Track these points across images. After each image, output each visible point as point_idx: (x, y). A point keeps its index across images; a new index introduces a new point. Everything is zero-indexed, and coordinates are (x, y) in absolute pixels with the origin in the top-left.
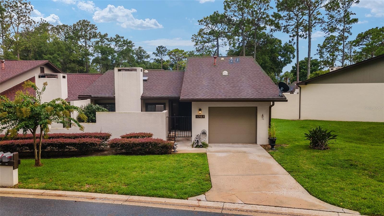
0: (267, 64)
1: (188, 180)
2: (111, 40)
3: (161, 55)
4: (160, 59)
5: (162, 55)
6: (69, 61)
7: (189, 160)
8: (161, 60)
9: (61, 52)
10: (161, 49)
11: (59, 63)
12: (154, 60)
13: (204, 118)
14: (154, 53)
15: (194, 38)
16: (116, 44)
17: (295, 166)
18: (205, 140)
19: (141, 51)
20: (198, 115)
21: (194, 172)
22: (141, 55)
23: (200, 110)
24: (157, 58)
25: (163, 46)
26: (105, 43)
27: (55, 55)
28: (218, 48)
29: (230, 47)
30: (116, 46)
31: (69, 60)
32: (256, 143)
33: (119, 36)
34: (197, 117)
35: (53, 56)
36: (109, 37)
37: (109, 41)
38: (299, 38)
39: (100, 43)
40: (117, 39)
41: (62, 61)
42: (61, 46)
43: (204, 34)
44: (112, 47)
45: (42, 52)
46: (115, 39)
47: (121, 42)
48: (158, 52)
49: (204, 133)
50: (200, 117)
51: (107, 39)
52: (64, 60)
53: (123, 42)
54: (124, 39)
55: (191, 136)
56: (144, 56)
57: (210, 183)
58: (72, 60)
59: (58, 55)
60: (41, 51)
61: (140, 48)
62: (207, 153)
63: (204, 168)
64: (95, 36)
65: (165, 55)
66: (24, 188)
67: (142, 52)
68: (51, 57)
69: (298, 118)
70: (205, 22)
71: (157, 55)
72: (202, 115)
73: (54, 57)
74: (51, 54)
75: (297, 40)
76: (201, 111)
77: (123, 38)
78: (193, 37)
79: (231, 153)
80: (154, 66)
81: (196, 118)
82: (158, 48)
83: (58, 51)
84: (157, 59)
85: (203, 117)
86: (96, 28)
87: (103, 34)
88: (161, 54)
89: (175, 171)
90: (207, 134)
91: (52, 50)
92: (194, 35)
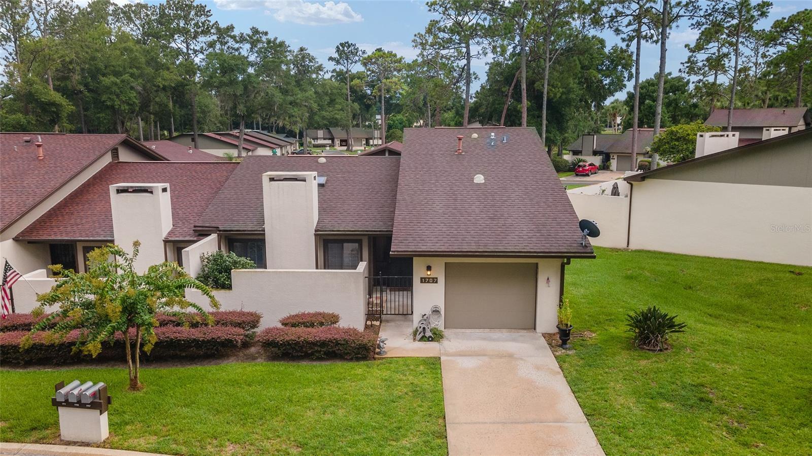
0: (572, 96)
1: (405, 436)
2: (242, 39)
3: (345, 61)
4: (345, 70)
5: (348, 62)
6: (155, 89)
7: (408, 380)
8: (347, 72)
9: (138, 68)
10: (346, 48)
11: (135, 95)
12: (332, 72)
13: (437, 282)
14: (331, 59)
15: (419, 40)
16: (251, 48)
17: (601, 398)
18: (439, 323)
19: (303, 57)
20: (425, 278)
21: (415, 413)
22: (304, 66)
23: (429, 268)
24: (339, 68)
25: (350, 43)
26: (229, 44)
27: (126, 77)
28: (469, 63)
29: (495, 56)
30: (251, 53)
31: (155, 86)
32: (535, 329)
33: (259, 30)
34: (424, 280)
35: (122, 78)
36: (236, 32)
37: (237, 42)
38: (643, 42)
39: (218, 46)
40: (254, 37)
41: (140, 88)
42: (136, 56)
43: (440, 29)
44: (244, 53)
45: (98, 70)
46: (251, 38)
47: (263, 43)
48: (340, 55)
49: (436, 311)
50: (429, 280)
51: (234, 37)
52: (144, 87)
53: (267, 44)
54: (269, 37)
55: (412, 312)
56: (311, 68)
57: (446, 444)
58: (161, 86)
59: (132, 75)
60: (96, 68)
61: (302, 49)
62: (443, 359)
63: (434, 401)
64: (206, 32)
65: (356, 62)
66: (122, 449)
67: (307, 60)
68: (118, 81)
69: (624, 245)
70: (441, 6)
71: (338, 62)
72: (433, 278)
73: (123, 81)
74: (117, 74)
75: (638, 49)
76: (430, 270)
77: (266, 33)
78: (416, 38)
79: (486, 359)
80: (331, 90)
81: (422, 282)
82: (341, 48)
83: (131, 68)
84: (338, 70)
85: (435, 280)
86: (208, 14)
87: (223, 25)
88: (347, 60)
89: (383, 408)
90: (443, 312)
91: (119, 66)
92: (419, 34)
